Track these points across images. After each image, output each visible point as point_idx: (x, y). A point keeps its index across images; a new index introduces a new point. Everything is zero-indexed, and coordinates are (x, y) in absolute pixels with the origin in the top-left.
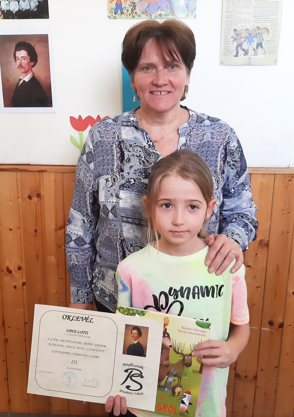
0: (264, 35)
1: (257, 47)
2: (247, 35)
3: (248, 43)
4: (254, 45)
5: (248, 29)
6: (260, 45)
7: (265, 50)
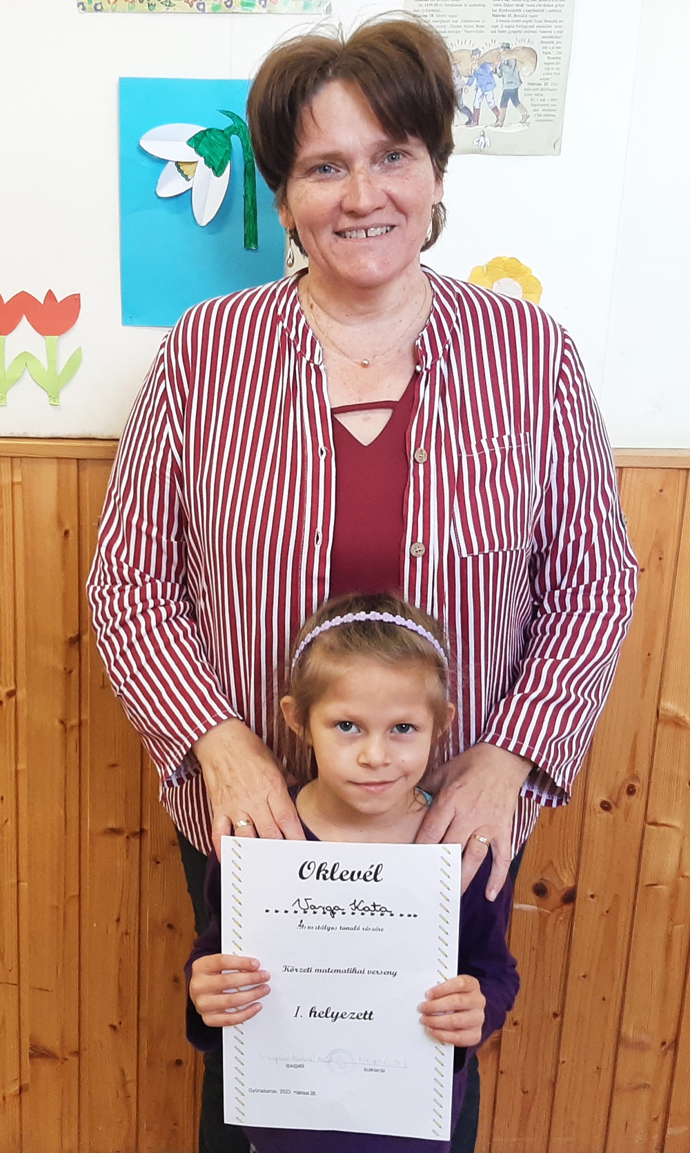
0: (524, 69)
1: (504, 103)
2: (476, 67)
3: (477, 90)
4: (496, 95)
5: (476, 51)
6: (511, 96)
7: (526, 110)
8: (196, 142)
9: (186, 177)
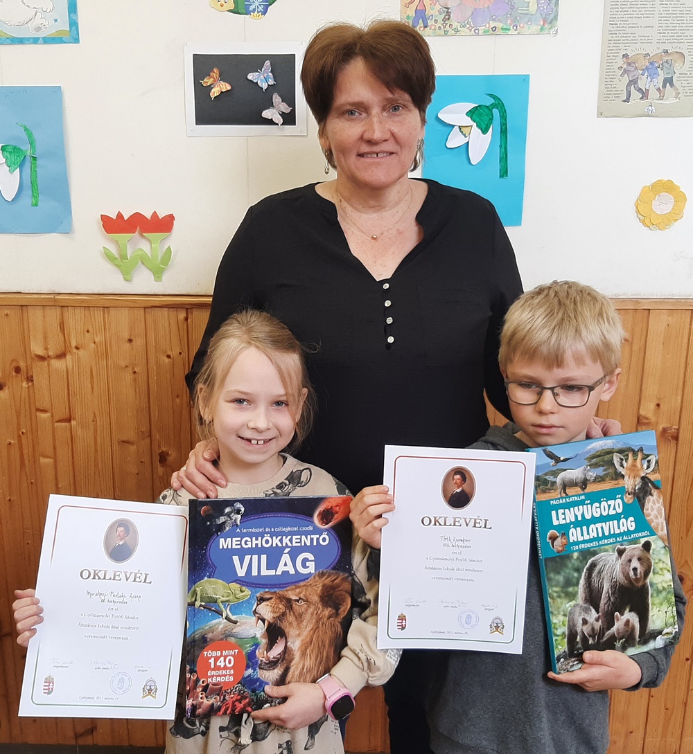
2: (647, 64)
5: (648, 54)
8: (471, 114)
9: (465, 135)
